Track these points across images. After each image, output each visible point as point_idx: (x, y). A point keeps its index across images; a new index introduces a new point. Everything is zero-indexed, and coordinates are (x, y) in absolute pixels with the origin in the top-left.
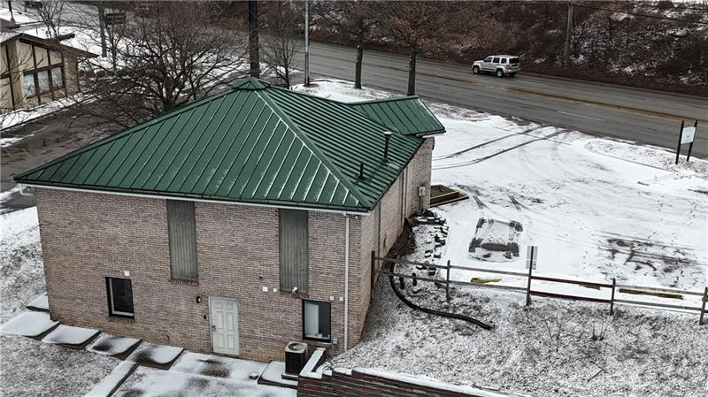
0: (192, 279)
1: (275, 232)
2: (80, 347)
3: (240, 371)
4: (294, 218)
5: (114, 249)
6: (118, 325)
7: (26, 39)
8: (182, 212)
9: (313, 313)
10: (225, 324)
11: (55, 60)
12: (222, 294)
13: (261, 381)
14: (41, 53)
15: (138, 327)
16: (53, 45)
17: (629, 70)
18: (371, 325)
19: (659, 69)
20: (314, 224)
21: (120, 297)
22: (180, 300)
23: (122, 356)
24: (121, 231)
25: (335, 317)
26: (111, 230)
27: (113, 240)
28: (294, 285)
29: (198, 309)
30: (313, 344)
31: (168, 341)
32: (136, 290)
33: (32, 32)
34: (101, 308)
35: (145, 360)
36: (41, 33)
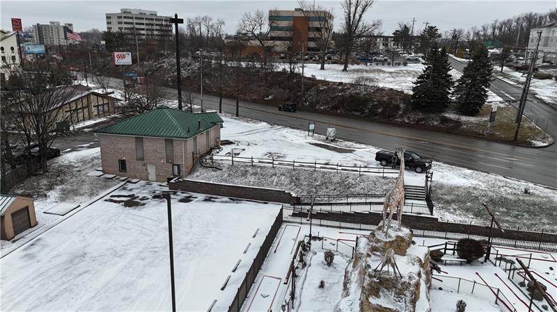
0: (142, 159)
1: (164, 145)
2: (112, 178)
3: (155, 184)
4: (169, 141)
5: (121, 151)
6: (122, 173)
7: (94, 94)
8: (139, 140)
9: (176, 168)
10: (152, 171)
11: (106, 101)
12: (151, 163)
13: (160, 185)
14: (100, 99)
15: (128, 174)
16: (105, 96)
17: (322, 108)
18: (191, 171)
19: (332, 107)
20: (174, 143)
21: (123, 165)
22: (139, 165)
23: (123, 181)
24: (123, 146)
25: (181, 168)
26: (120, 146)
27: (121, 149)
28: (170, 160)
29: (144, 168)
30: (175, 176)
31: (136, 178)
32: (127, 163)
33: (96, 91)
34: (117, 169)
35: (130, 182)
36: (100, 91)
